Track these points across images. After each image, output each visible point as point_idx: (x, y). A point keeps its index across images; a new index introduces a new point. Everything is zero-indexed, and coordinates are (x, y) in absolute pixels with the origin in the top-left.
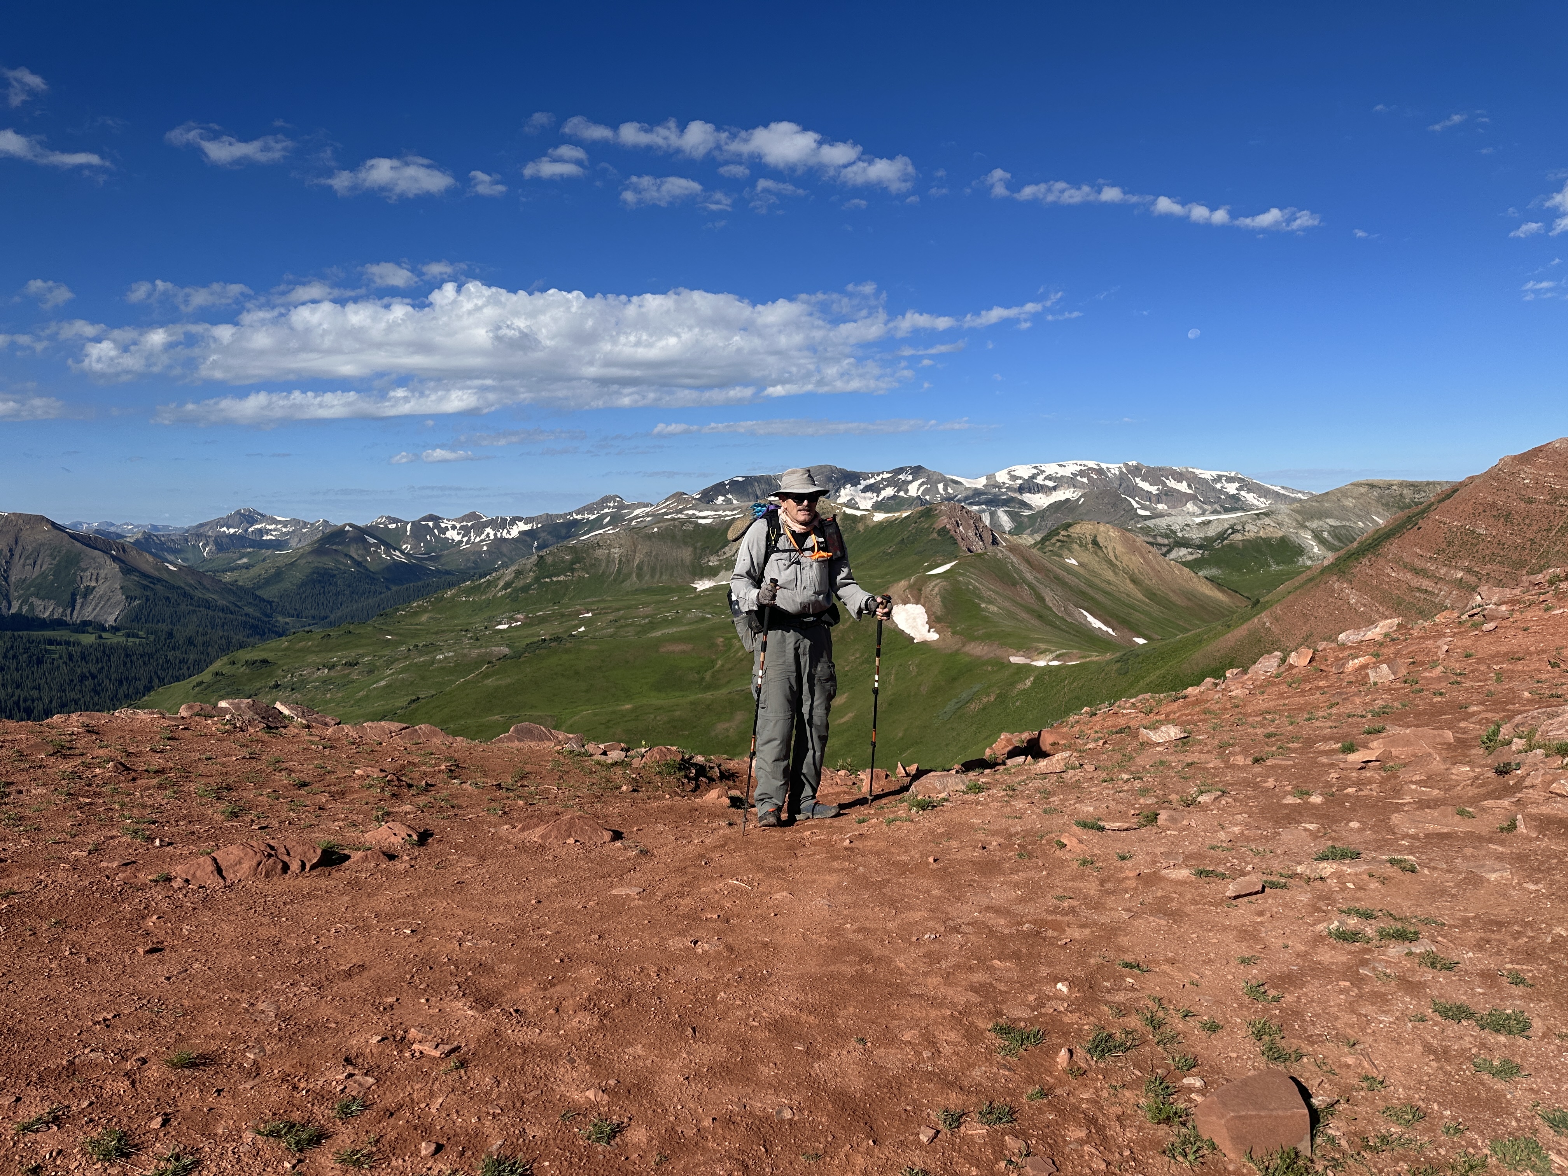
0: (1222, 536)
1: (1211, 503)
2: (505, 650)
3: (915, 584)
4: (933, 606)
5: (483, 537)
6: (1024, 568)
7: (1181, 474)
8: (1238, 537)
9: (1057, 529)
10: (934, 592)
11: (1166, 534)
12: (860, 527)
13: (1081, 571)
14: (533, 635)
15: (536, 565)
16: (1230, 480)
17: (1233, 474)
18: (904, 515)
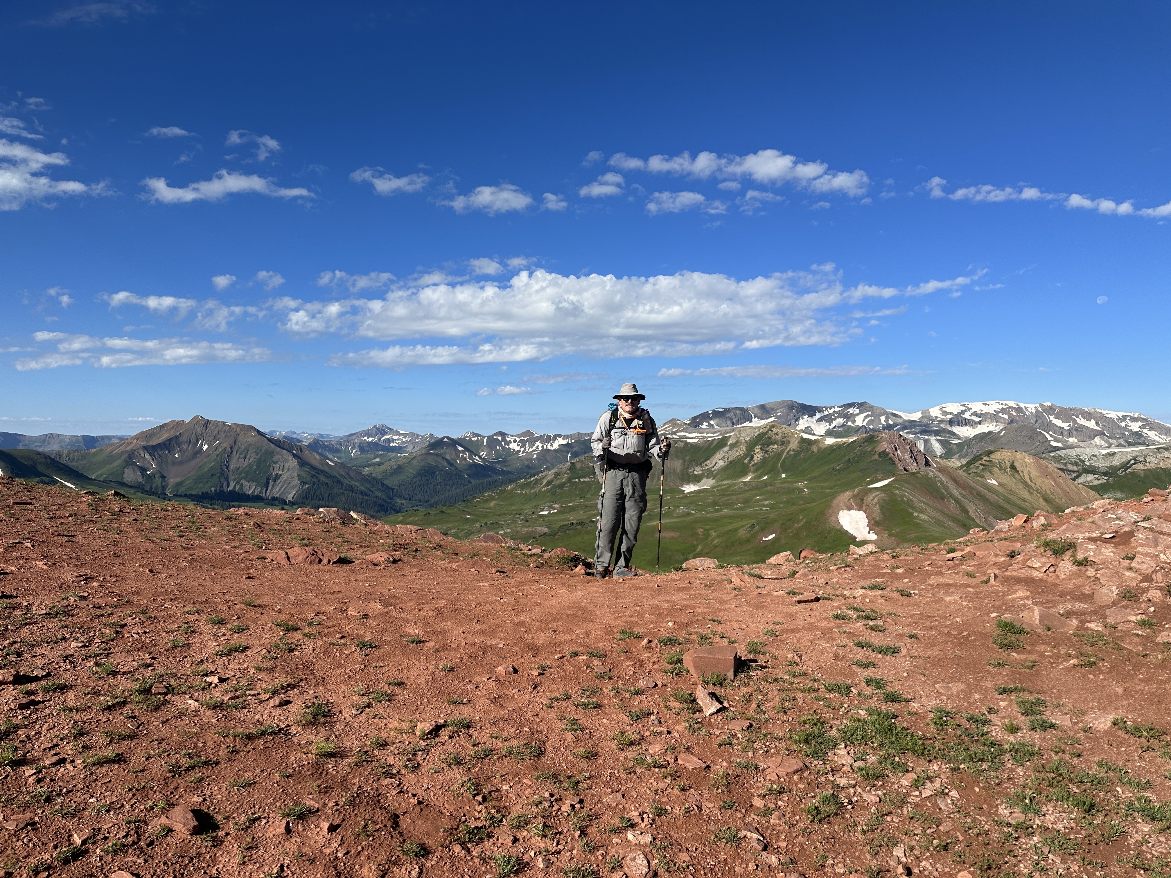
0: (1125, 466)
1: (1116, 438)
2: (546, 530)
3: (858, 494)
4: (872, 512)
5: (534, 448)
6: (951, 485)
7: (1090, 414)
8: (1140, 467)
9: (981, 455)
10: (874, 502)
11: (1075, 462)
12: (815, 448)
13: (1000, 489)
14: (565, 520)
15: (569, 469)
16: (1134, 419)
17: (1136, 415)
18: (851, 440)
